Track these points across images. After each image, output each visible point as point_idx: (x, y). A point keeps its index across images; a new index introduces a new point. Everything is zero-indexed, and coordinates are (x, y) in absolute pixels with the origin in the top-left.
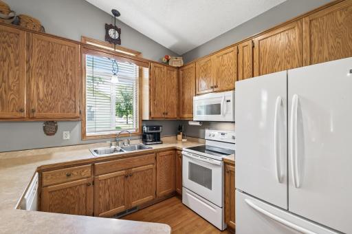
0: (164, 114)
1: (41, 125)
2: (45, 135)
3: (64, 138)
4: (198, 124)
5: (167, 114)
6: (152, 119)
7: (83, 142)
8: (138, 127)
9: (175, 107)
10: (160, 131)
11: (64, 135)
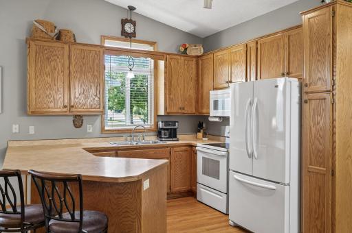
0: (181, 108)
1: (72, 118)
2: (74, 128)
3: (88, 131)
4: (217, 120)
5: (184, 109)
6: (168, 115)
7: (103, 135)
8: (153, 123)
9: (193, 101)
10: (176, 127)
11: (88, 128)
